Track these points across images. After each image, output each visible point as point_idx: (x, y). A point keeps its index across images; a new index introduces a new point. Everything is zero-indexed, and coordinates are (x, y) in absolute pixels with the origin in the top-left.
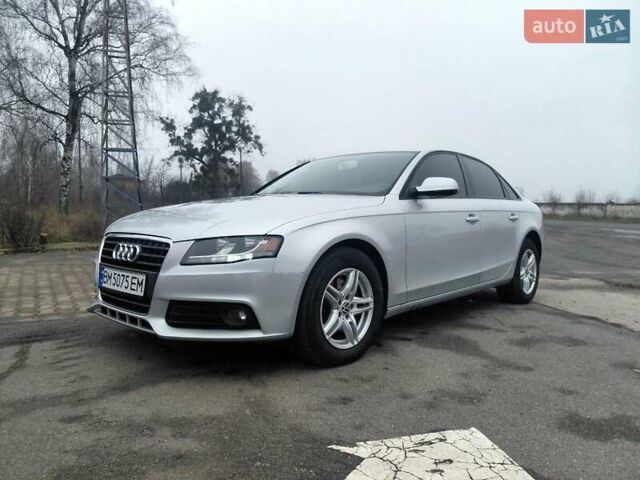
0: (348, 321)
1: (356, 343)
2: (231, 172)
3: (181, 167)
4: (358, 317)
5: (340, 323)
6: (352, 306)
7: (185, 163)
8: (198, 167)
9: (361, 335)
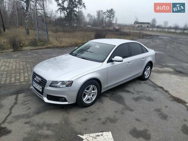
0: (90, 97)
1: (92, 101)
2: (76, 15)
3: (61, 13)
4: (93, 95)
5: (88, 98)
6: (91, 93)
7: (62, 12)
8: (66, 13)
9: (93, 100)
